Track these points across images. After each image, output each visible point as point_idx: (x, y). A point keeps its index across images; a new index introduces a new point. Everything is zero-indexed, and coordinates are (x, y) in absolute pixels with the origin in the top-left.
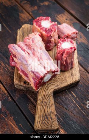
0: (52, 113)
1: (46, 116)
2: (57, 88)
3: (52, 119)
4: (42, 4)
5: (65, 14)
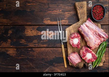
0: (79, 10)
1: (82, 8)
2: (78, 23)
3: (79, 7)
4: (9, 35)
5: (27, 28)
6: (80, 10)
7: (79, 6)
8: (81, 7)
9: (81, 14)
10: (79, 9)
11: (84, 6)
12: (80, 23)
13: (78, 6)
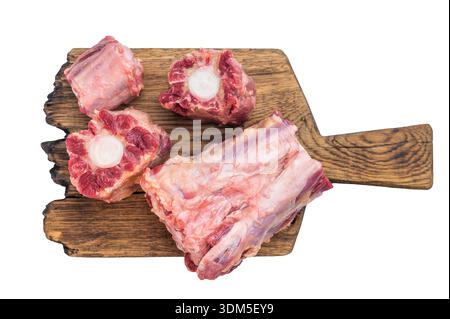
0: (388, 139)
1: (396, 157)
3: (406, 141)
6: (385, 149)
7: (407, 145)
8: (403, 154)
9: (364, 148)
10: (393, 141)
11: (405, 170)
12: (309, 136)
13: (410, 138)
